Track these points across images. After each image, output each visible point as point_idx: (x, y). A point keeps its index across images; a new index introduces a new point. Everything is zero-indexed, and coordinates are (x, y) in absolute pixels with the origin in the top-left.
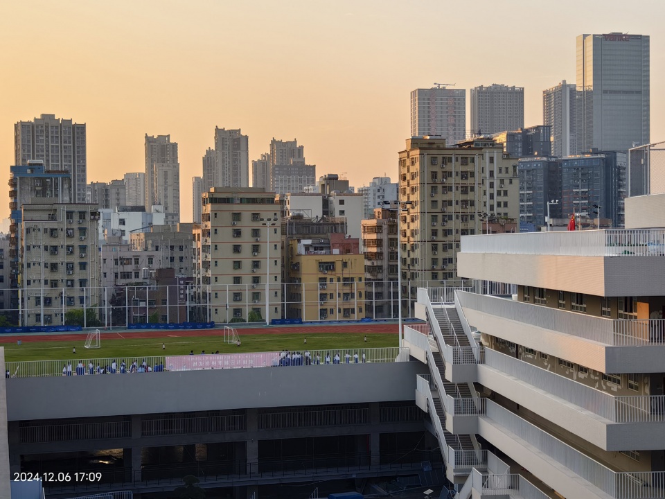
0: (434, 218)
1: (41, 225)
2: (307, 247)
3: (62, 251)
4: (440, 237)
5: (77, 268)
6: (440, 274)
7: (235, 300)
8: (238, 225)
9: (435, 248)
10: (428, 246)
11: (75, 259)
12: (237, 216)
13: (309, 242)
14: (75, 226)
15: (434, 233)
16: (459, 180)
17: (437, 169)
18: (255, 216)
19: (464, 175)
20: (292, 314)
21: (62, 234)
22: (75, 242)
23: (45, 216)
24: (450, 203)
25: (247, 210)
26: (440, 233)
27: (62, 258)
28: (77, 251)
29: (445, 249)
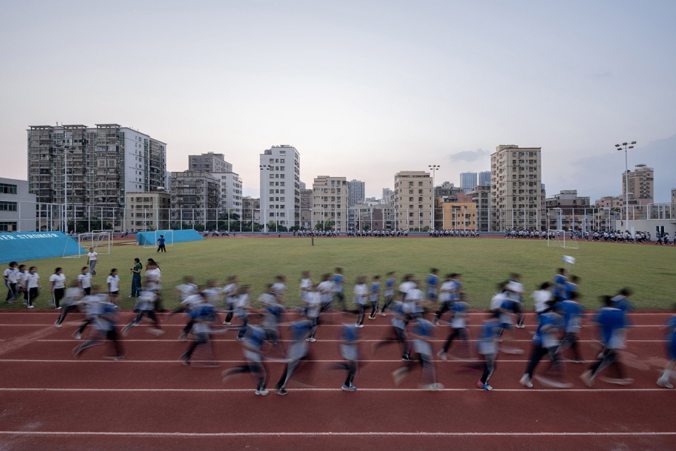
0: (514, 184)
1: (320, 187)
2: (445, 200)
3: (330, 199)
4: (517, 193)
5: (336, 207)
6: (517, 213)
7: (410, 224)
8: (412, 188)
9: (514, 199)
10: (511, 198)
11: (335, 203)
12: (411, 183)
13: (446, 197)
14: (335, 188)
15: (514, 191)
16: (528, 164)
17: (516, 159)
18: (420, 183)
19: (531, 162)
20: (438, 225)
21: (330, 191)
22: (335, 195)
23: (324, 183)
24: (523, 176)
25: (416, 181)
26: (517, 192)
27: (329, 202)
28: (336, 199)
29: (520, 200)
